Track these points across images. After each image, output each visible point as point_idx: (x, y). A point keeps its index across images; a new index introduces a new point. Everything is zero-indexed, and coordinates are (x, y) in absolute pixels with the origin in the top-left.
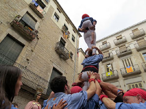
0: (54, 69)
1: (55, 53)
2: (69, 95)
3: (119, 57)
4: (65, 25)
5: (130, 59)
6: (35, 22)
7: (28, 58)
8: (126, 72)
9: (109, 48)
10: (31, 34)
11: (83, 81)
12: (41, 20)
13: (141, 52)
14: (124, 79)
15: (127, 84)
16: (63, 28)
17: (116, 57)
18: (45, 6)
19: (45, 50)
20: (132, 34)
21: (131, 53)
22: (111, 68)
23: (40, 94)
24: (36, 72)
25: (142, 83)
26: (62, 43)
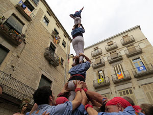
0: (43, 76)
1: (44, 59)
2: (53, 106)
3: (111, 63)
4: (55, 30)
5: (121, 65)
6: (22, 25)
7: (14, 65)
8: (117, 79)
9: (100, 54)
10: (17, 38)
11: (70, 91)
12: (29, 23)
13: (131, 59)
14: (115, 85)
15: (118, 91)
16: (53, 33)
17: (107, 64)
18: (34, 8)
19: (33, 56)
20: (122, 41)
21: (121, 59)
22: (102, 75)
23: (27, 105)
24: (22, 80)
25: (132, 89)
26: (52, 48)
